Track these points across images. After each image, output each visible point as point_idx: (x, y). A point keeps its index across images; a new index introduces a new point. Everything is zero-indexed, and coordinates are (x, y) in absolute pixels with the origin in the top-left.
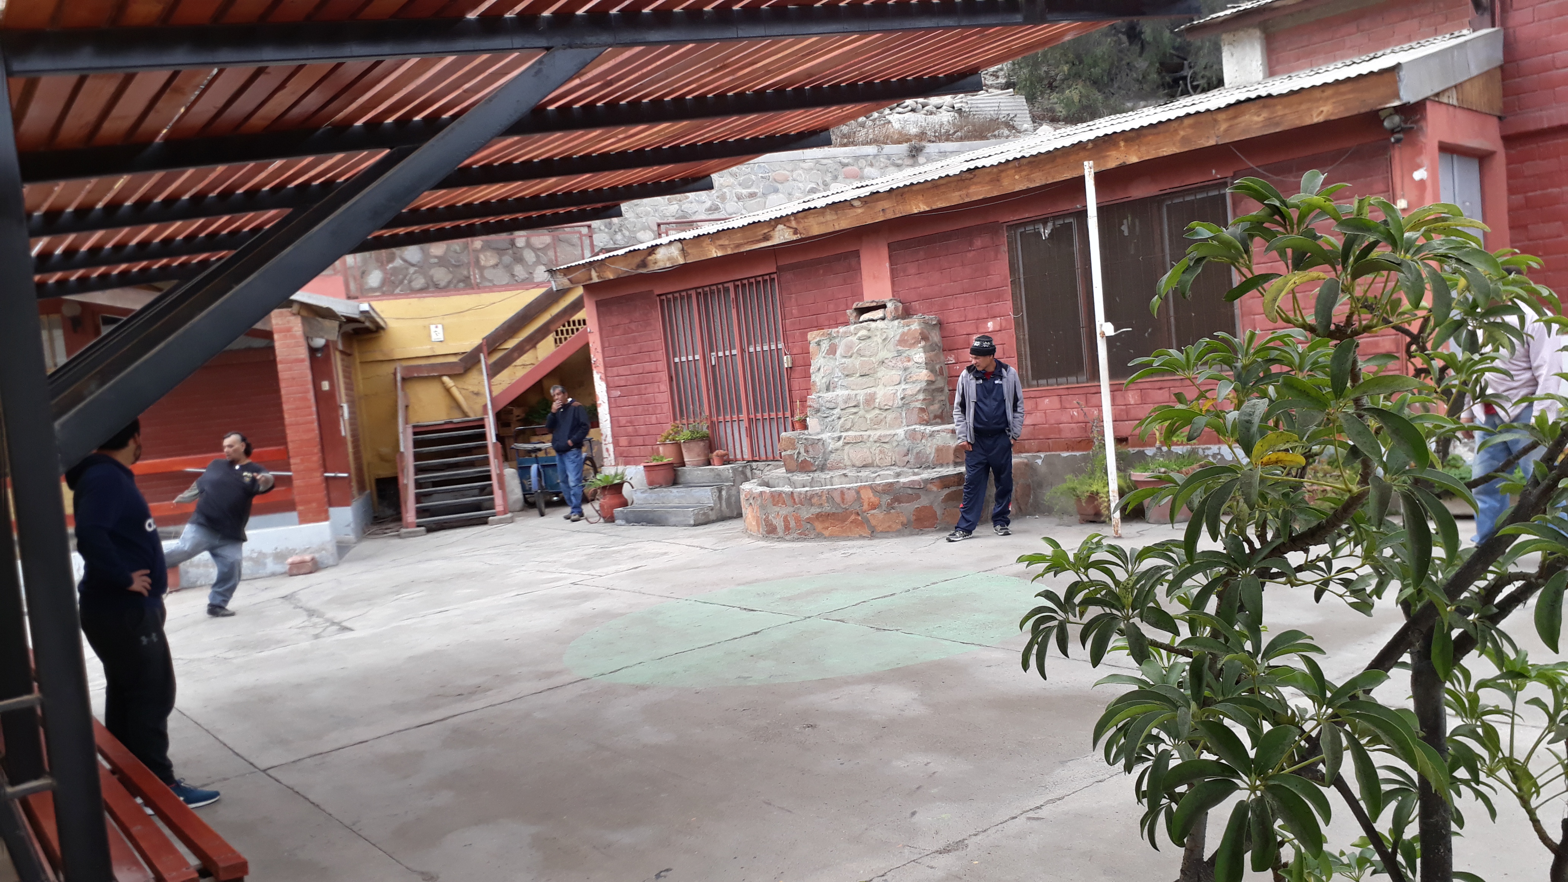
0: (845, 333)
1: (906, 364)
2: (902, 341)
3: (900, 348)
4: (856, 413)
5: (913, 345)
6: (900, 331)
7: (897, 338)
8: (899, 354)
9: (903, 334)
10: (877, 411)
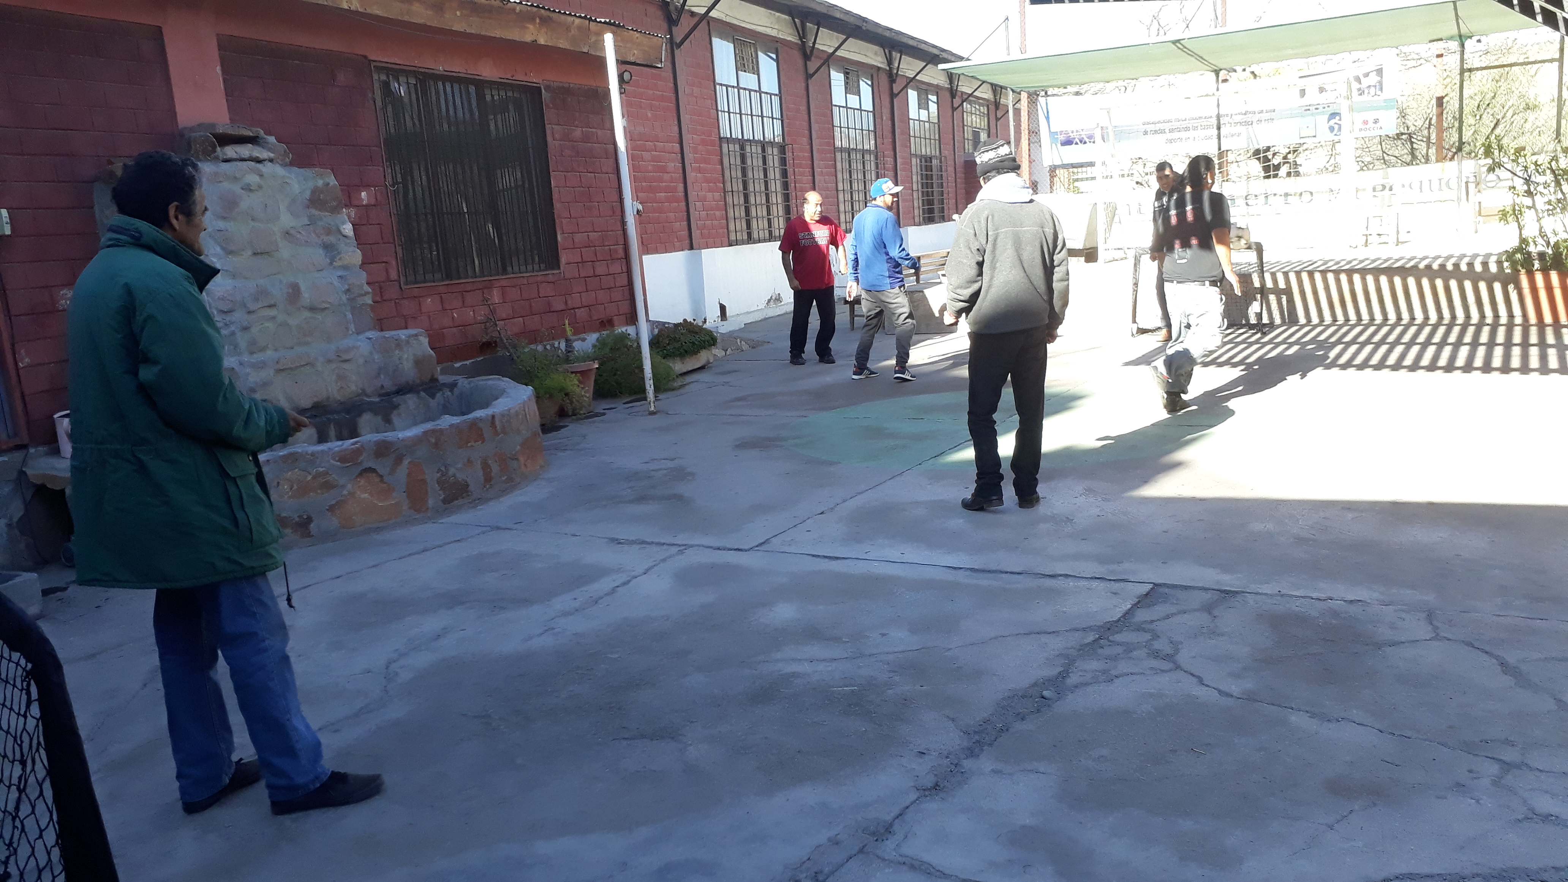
0: (216, 174)
1: (327, 239)
2: (316, 201)
3: (314, 212)
4: (274, 318)
5: (334, 210)
6: (311, 184)
7: (308, 194)
8: (313, 221)
9: (315, 191)
10: (307, 314)
